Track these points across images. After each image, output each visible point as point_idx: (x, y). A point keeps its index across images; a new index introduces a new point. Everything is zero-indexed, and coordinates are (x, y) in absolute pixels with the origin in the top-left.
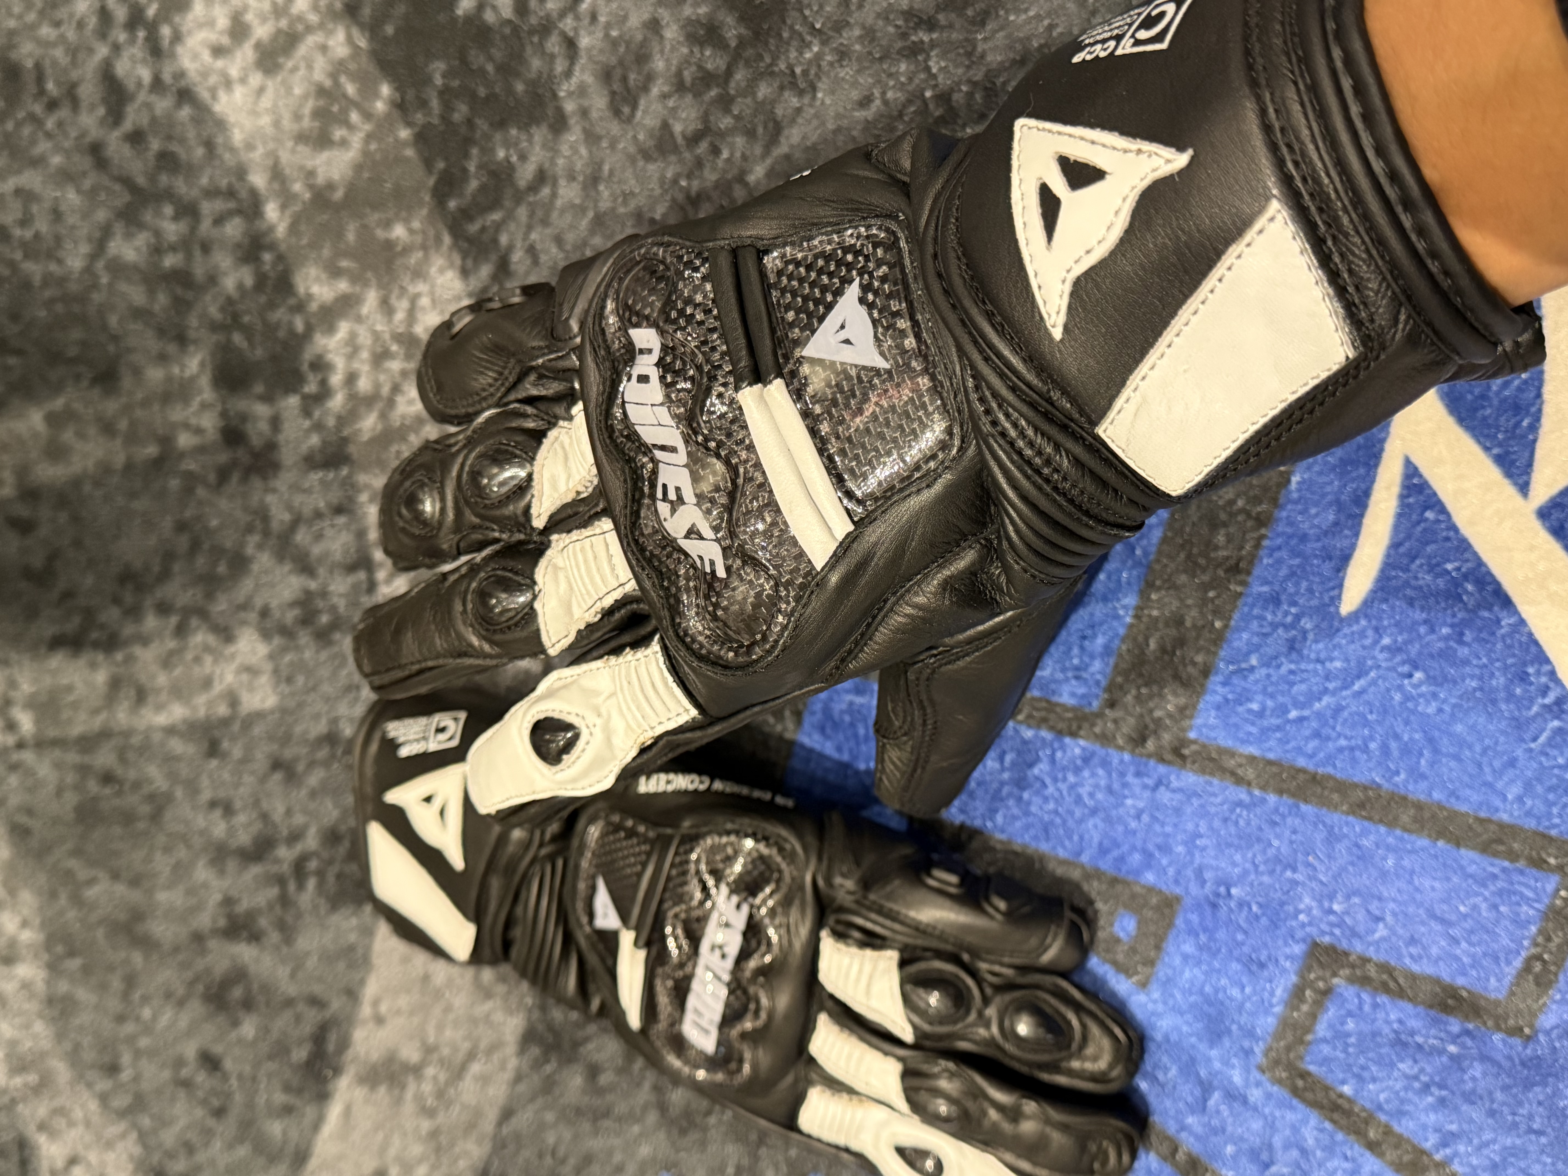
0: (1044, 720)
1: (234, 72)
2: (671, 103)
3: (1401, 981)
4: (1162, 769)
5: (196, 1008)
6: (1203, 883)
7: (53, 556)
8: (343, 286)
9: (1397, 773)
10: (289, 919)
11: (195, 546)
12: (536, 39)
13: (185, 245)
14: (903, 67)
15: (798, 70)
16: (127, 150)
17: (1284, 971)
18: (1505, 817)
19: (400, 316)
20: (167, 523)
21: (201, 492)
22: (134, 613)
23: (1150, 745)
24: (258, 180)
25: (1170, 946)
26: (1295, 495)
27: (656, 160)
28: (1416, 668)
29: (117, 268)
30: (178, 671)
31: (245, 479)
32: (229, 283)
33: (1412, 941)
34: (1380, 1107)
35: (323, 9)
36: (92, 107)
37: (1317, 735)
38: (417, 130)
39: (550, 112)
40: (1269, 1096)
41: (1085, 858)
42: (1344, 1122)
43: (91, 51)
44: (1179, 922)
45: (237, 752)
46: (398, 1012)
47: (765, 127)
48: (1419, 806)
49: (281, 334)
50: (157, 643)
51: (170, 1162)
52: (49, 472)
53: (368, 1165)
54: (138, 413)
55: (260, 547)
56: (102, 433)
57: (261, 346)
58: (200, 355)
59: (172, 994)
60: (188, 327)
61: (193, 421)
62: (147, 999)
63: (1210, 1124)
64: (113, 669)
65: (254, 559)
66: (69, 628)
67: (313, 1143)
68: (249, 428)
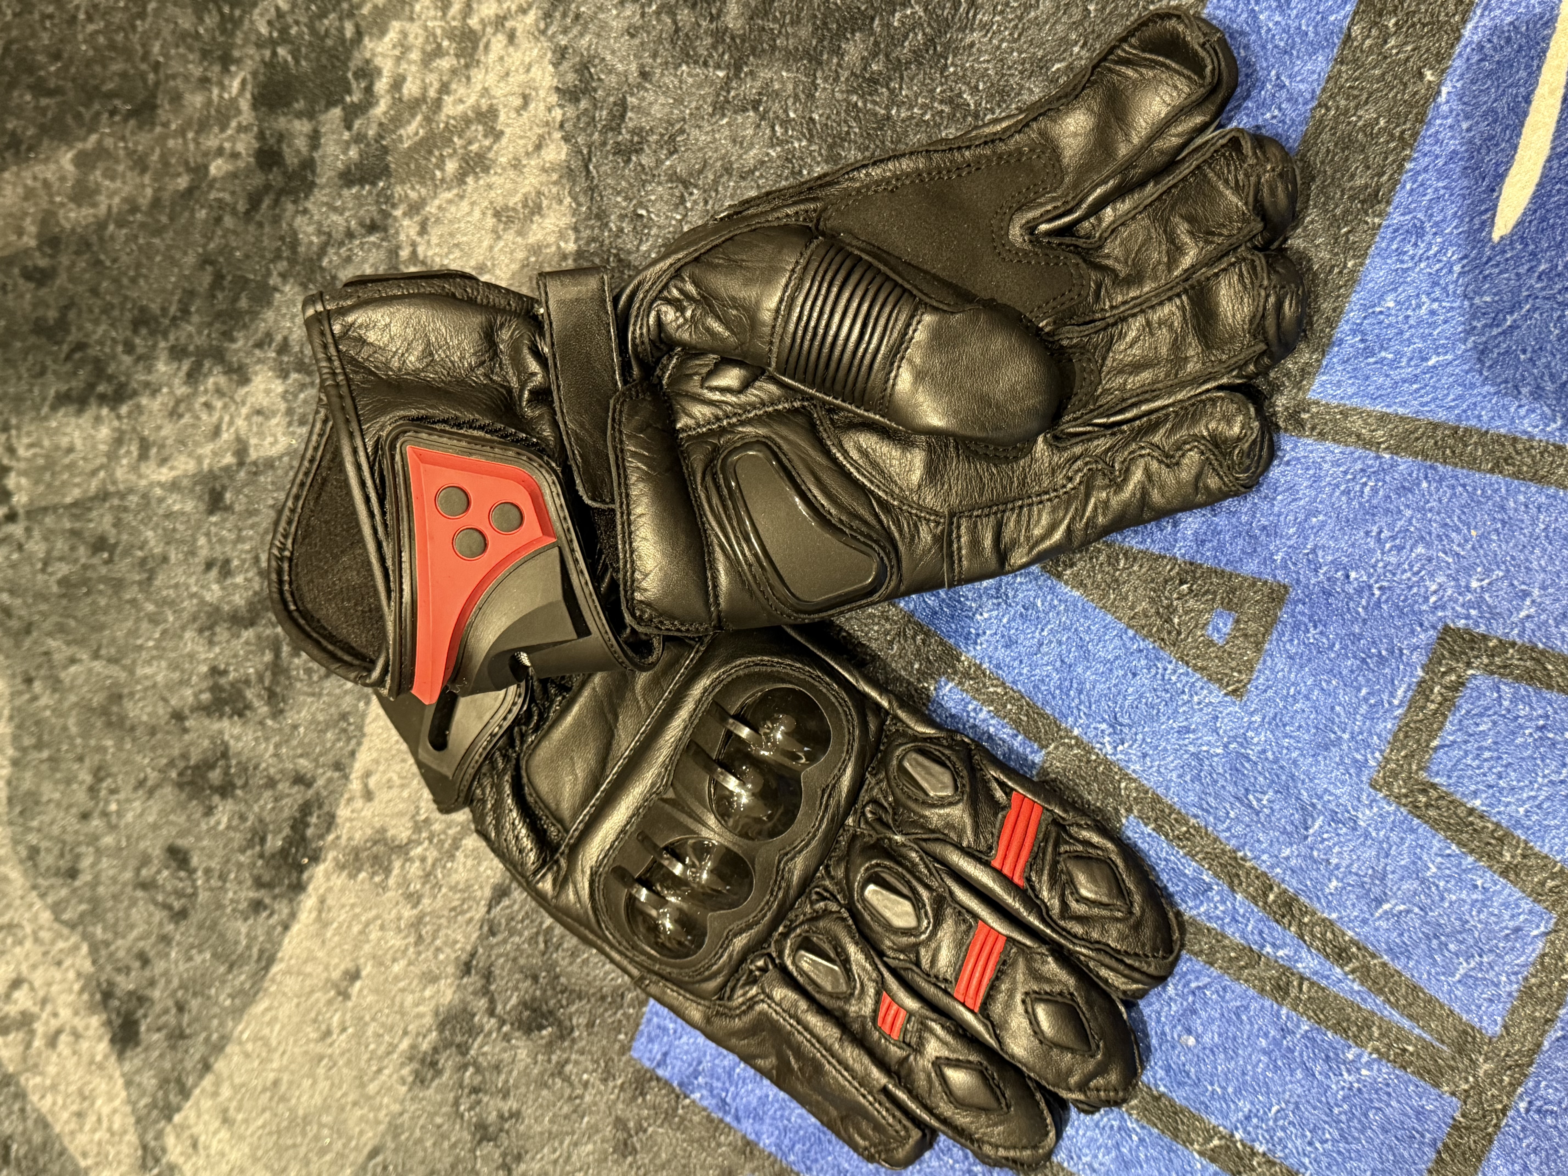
3: (1550, 666)
5: (167, 796)
6: (1318, 568)
7: (67, 308)
10: (280, 690)
11: (218, 279)
17: (1409, 666)
20: (190, 259)
21: (228, 221)
22: (147, 360)
26: (1444, 108)
30: (185, 420)
31: (277, 202)
34: (1518, 824)
40: (1384, 817)
42: (1474, 843)
44: (1286, 615)
45: (240, 504)
46: (388, 785)
50: (165, 390)
51: (120, 979)
52: (72, 215)
53: (336, 966)
54: (171, 143)
55: (284, 276)
56: (132, 169)
57: (306, 58)
58: (242, 74)
59: (141, 784)
60: (233, 46)
61: (227, 145)
62: (113, 791)
63: (1311, 857)
64: (116, 423)
65: (276, 289)
66: (74, 384)
67: (280, 944)
68: (284, 147)
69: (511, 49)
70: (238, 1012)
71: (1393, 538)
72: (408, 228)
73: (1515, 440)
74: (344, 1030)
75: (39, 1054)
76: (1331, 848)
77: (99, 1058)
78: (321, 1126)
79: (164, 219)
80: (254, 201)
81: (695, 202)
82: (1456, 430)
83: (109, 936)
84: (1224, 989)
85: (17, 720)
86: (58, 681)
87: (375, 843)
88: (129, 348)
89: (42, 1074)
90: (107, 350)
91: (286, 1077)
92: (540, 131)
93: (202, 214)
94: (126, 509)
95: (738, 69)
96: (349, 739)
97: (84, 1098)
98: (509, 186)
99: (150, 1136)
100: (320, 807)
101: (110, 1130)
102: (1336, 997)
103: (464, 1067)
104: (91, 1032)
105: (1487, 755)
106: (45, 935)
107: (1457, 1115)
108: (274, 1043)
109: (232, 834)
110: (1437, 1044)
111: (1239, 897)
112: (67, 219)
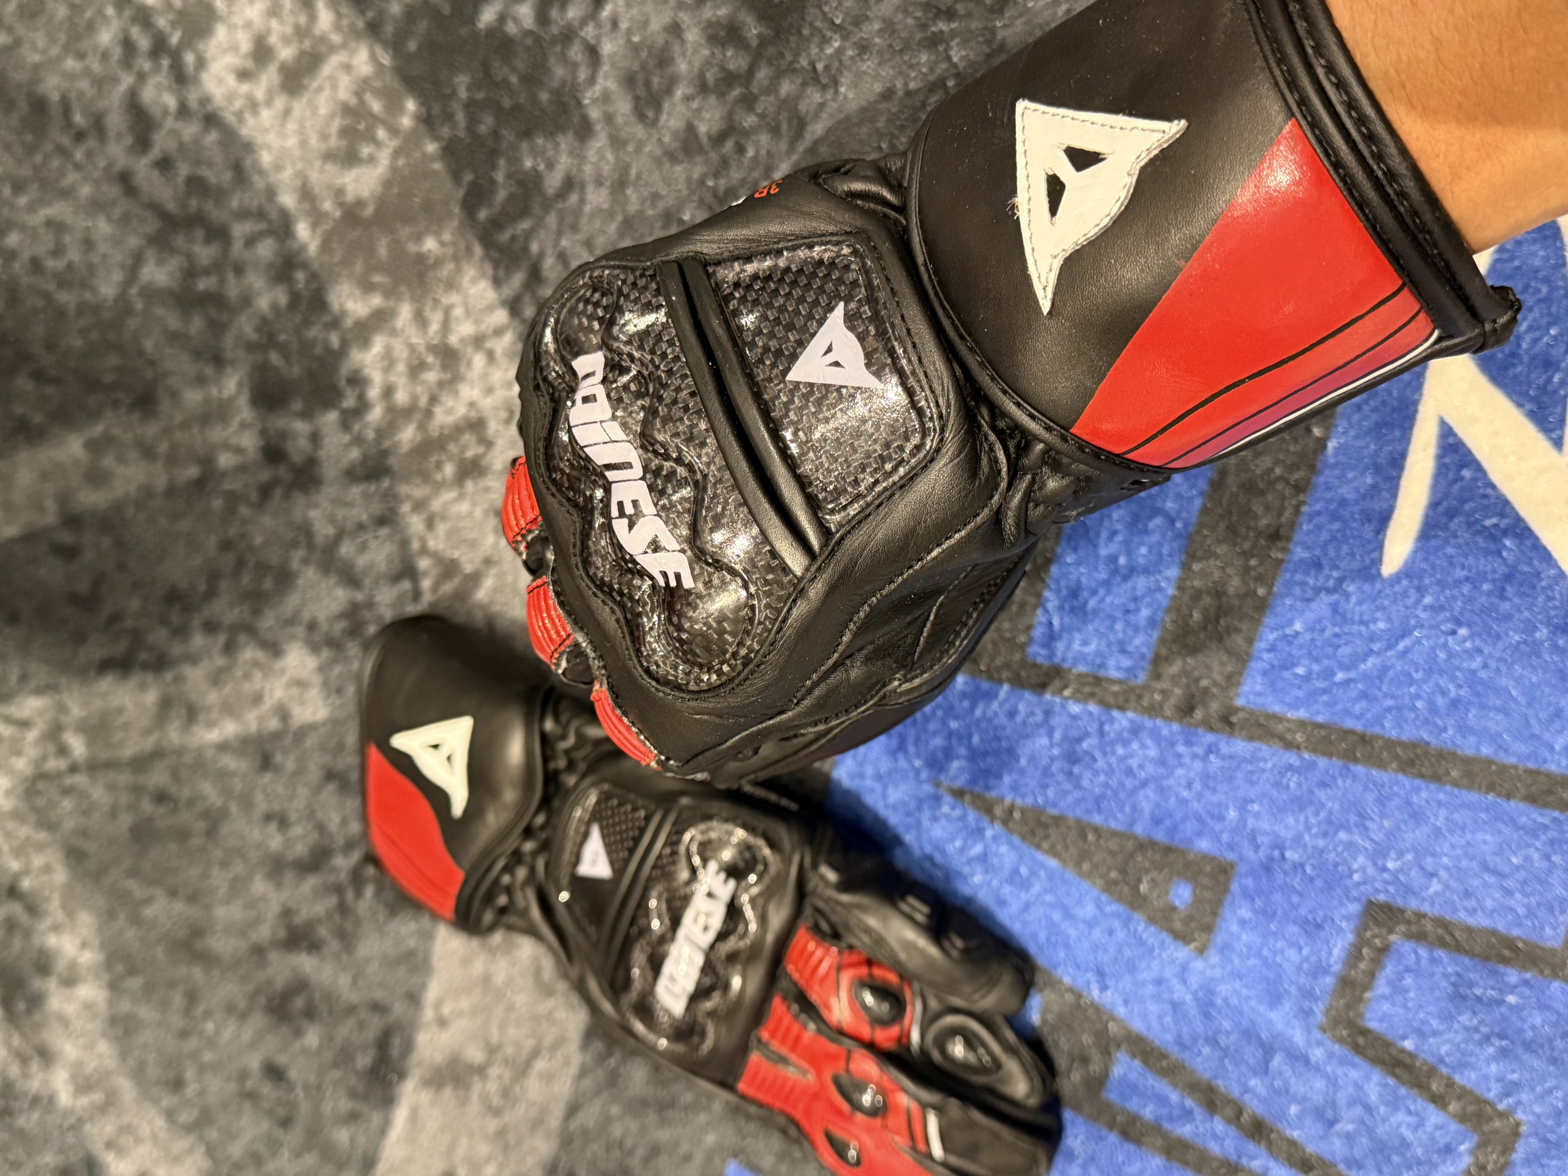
0: (1092, 695)
1: (260, 94)
2: (695, 105)
3: (1457, 934)
4: (1210, 738)
5: (258, 1020)
6: (1257, 847)
7: (99, 581)
8: (377, 300)
9: (1445, 729)
10: (349, 927)
11: (240, 563)
12: (558, 48)
13: (218, 267)
14: (924, 58)
15: (820, 66)
16: (156, 176)
17: (1340, 930)
18: (1553, 768)
19: (434, 328)
20: (212, 542)
21: (244, 510)
22: (181, 632)
23: (1199, 714)
24: (288, 200)
25: (1226, 911)
26: (1332, 461)
27: (682, 162)
28: (1459, 624)
29: (150, 293)
30: (228, 689)
31: (287, 495)
32: (263, 303)
33: (1467, 894)
34: (1441, 1060)
35: (346, 29)
36: (119, 137)
37: (1364, 695)
38: (444, 144)
39: (576, 119)
40: (1331, 1055)
41: (1139, 830)
42: (1406, 1076)
43: (115, 80)
44: (1235, 887)
45: (290, 764)
46: (461, 1014)
47: (789, 123)
48: (1468, 763)
49: (318, 351)
50: (205, 661)
52: (91, 497)
53: (434, 1166)
54: (177, 435)
56: (141, 456)
57: (298, 364)
58: (236, 376)
59: (232, 1009)
60: (223, 348)
61: (232, 440)
62: (207, 1013)
64: (162, 688)
65: (298, 573)
66: (116, 650)
67: (379, 1147)
68: (288, 445)
72: (416, 523)
73: (1414, 746)
76: (1288, 1079)
79: (181, 505)
80: (266, 493)
82: (1363, 736)
83: (223, 1139)
85: (107, 950)
86: (140, 917)
87: (454, 1064)
88: (165, 622)
90: (144, 622)
93: (217, 504)
94: (182, 766)
96: (418, 973)
100: (399, 1033)
109: (324, 1053)
111: (1216, 1119)
112: (86, 501)
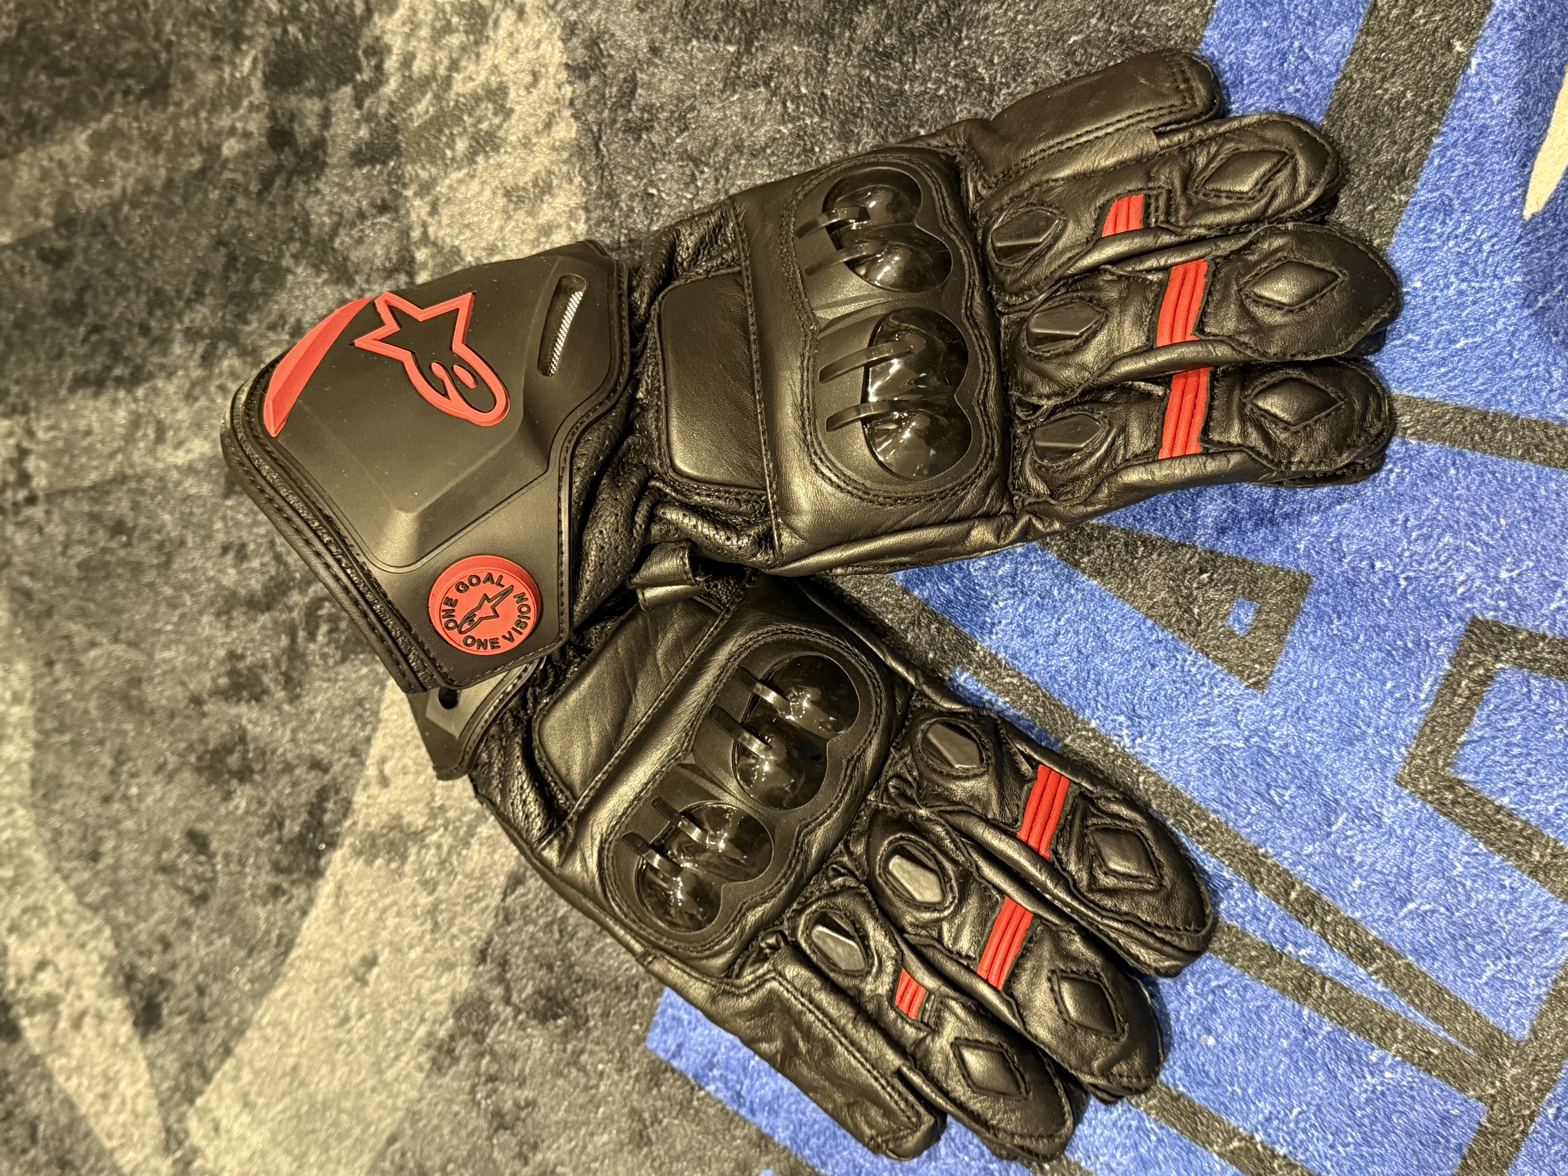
5: (186, 781)
7: (84, 289)
10: (296, 673)
11: (231, 262)
17: (1436, 659)
20: (203, 240)
21: (241, 202)
22: (161, 342)
26: (1475, 80)
30: (200, 403)
31: (289, 182)
34: (1548, 822)
37: (1490, 365)
40: (1409, 815)
41: (1198, 539)
42: (1502, 842)
44: (1309, 606)
46: (403, 772)
50: (180, 373)
51: (141, 962)
52: (87, 196)
53: (354, 952)
54: (183, 123)
55: (296, 257)
56: (145, 149)
57: (317, 36)
58: (253, 53)
59: (160, 768)
60: (244, 23)
61: (239, 125)
62: (133, 775)
63: (1335, 854)
64: (133, 406)
65: (289, 271)
66: (92, 366)
67: (298, 929)
68: (296, 126)
69: (520, 25)
70: (257, 997)
71: (1420, 527)
72: (419, 208)
73: (1546, 425)
74: (361, 1016)
75: (65, 1036)
76: (1354, 846)
77: (122, 1040)
78: (340, 1111)
79: (177, 200)
80: (267, 182)
81: (706, 181)
82: (1485, 415)
83: (131, 919)
84: (1245, 988)
85: (39, 704)
86: (79, 664)
87: (392, 829)
88: (145, 330)
89: (68, 1055)
90: (123, 332)
91: (304, 1062)
92: (550, 109)
93: (214, 195)
94: (143, 492)
95: (749, 43)
96: (364, 725)
97: (108, 1080)
98: (519, 164)
99: (172, 1119)
100: (337, 792)
101: (134, 1112)
102: (1359, 998)
103: (482, 1055)
104: (114, 1015)
105: (1516, 751)
106: (69, 918)
107: (1484, 1120)
108: (293, 1028)
109: (250, 819)
110: (1462, 1047)
111: (1260, 894)
112: (82, 200)
